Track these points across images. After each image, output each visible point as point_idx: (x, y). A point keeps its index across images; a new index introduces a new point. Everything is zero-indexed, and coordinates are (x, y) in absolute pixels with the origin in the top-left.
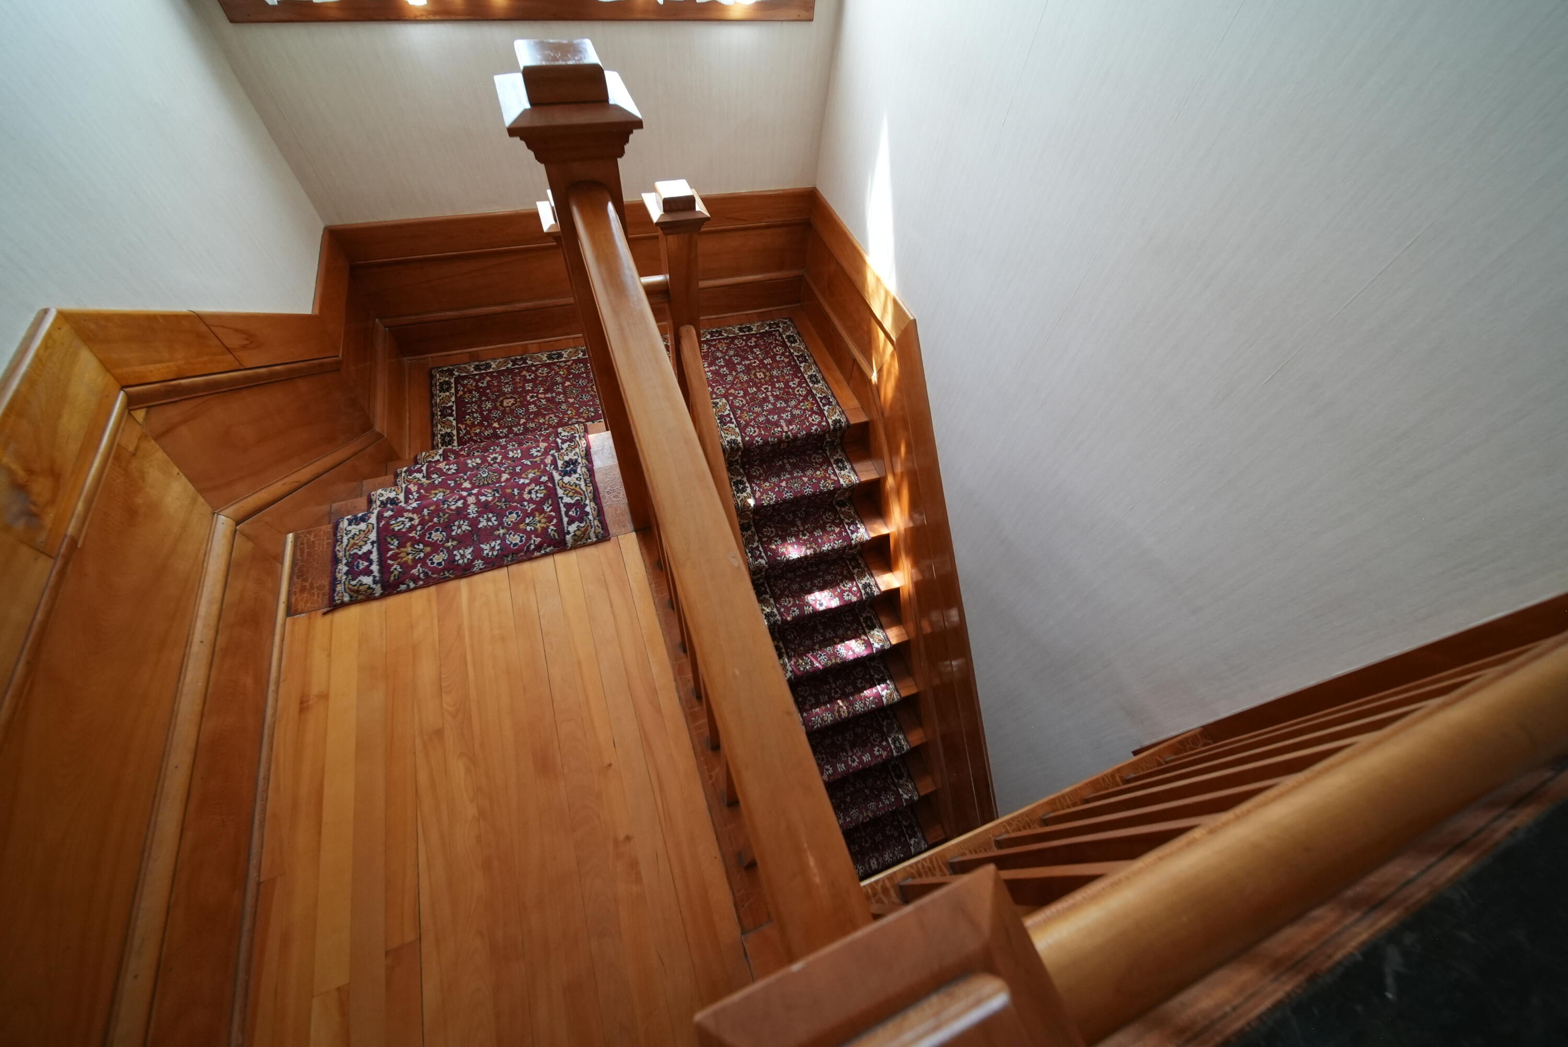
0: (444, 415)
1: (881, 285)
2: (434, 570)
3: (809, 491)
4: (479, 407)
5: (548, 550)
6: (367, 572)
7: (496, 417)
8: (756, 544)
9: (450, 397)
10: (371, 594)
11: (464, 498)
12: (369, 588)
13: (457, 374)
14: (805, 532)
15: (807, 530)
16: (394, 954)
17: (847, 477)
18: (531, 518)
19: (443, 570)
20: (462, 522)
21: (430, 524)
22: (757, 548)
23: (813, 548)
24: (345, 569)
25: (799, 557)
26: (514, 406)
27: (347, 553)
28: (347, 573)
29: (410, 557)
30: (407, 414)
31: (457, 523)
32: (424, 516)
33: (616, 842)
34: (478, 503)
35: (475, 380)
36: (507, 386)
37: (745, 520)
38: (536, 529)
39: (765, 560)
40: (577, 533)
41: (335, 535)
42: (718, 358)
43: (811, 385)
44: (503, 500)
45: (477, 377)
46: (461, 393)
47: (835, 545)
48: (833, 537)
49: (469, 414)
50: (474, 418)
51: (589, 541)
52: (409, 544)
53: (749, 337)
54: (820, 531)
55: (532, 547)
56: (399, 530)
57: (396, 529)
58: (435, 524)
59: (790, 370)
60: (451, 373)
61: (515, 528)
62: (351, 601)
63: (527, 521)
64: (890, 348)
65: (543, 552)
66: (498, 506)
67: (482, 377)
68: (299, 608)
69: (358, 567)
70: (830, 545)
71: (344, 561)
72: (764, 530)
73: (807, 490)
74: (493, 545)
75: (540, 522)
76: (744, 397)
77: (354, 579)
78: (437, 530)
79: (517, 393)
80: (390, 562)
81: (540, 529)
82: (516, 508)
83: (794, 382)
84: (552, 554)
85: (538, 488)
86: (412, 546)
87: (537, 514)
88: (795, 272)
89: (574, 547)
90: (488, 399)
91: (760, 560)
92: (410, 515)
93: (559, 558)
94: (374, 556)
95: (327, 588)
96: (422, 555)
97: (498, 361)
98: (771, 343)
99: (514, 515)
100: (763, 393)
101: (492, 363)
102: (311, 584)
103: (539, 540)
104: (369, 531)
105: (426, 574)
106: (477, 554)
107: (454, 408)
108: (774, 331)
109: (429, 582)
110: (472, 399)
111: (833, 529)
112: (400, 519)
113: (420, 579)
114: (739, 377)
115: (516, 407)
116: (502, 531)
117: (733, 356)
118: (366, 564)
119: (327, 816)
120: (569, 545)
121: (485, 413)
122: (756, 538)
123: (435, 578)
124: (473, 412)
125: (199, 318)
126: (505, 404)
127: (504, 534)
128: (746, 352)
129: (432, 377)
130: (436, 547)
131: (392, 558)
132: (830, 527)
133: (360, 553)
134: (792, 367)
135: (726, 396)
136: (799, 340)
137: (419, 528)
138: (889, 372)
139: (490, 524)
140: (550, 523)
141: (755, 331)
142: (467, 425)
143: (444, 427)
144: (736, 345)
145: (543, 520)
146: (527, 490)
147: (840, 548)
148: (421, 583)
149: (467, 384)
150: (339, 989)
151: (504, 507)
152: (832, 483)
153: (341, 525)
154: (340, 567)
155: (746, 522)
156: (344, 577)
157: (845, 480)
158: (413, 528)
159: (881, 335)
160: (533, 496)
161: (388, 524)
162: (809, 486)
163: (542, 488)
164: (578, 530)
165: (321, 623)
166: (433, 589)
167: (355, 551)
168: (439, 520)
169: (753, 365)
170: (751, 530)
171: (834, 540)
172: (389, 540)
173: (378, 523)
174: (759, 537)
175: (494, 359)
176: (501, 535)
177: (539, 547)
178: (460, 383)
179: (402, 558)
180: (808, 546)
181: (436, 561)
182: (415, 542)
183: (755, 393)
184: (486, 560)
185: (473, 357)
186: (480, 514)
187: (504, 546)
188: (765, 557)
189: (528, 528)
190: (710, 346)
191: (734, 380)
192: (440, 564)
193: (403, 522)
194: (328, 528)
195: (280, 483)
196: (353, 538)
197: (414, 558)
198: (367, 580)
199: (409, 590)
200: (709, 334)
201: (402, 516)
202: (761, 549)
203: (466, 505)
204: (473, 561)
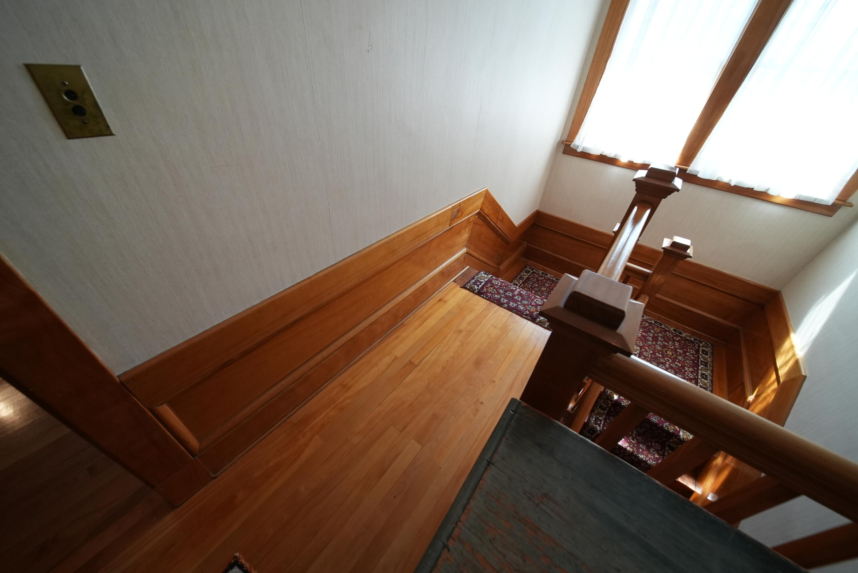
0: (520, 279)
1: (793, 350)
2: (493, 298)
3: (654, 420)
4: (533, 284)
5: (528, 318)
6: (478, 286)
7: (535, 290)
8: (601, 418)
9: (526, 275)
10: (474, 291)
11: (517, 289)
12: (475, 289)
13: (534, 271)
14: (635, 439)
15: (637, 439)
16: (411, 363)
17: (687, 435)
18: (531, 306)
19: (495, 299)
20: (511, 293)
21: (502, 287)
22: (601, 421)
23: (633, 449)
24: (474, 281)
25: (621, 445)
26: (544, 291)
27: (477, 279)
28: (473, 283)
29: (490, 290)
30: (509, 272)
31: (509, 292)
32: (502, 285)
33: (478, 400)
34: (519, 292)
35: (539, 276)
36: (547, 284)
37: (605, 405)
38: (530, 310)
39: (600, 428)
40: (542, 320)
41: (478, 273)
42: (650, 332)
43: (700, 377)
44: (527, 297)
45: (540, 276)
46: (531, 276)
47: (649, 461)
48: (651, 456)
49: (528, 283)
50: (528, 285)
51: (544, 326)
52: (493, 288)
53: (677, 336)
54: (645, 447)
55: (525, 313)
56: (494, 283)
57: (493, 282)
58: (503, 288)
59: (691, 363)
60: (533, 269)
61: (524, 305)
62: (468, 289)
63: (530, 306)
64: (775, 386)
65: (526, 317)
66: (524, 297)
67: (542, 276)
68: (457, 282)
69: (477, 283)
70: (645, 458)
71: (475, 280)
72: (612, 417)
73: (654, 419)
74: (514, 304)
75: (533, 309)
76: (651, 354)
77: (473, 285)
78: (503, 290)
79: (549, 288)
80: (485, 288)
81: (531, 311)
82: (529, 301)
83: (689, 369)
84: (529, 320)
85: (541, 301)
86: (493, 289)
87: (534, 307)
88: (734, 326)
89: (537, 324)
90: (538, 284)
91: (597, 426)
92: (499, 282)
93: (530, 323)
94: (482, 284)
95: (466, 283)
96: (494, 292)
97: (551, 276)
98: (690, 346)
99: (527, 302)
100: (665, 360)
101: (549, 275)
102: (463, 279)
103: (529, 313)
104: (486, 278)
105: (490, 297)
106: (508, 303)
107: (525, 279)
108: (696, 343)
109: (489, 299)
110: (533, 280)
111: (654, 453)
112: (496, 281)
113: (488, 297)
114: (656, 346)
115: (545, 292)
116: (519, 303)
117: (660, 336)
118: (479, 284)
119: (424, 324)
120: (536, 322)
121: (533, 286)
122: (604, 417)
123: (491, 300)
124: (529, 284)
125: (500, 207)
126: (542, 288)
127: (519, 304)
128: (670, 340)
129: (526, 267)
130: (498, 293)
131: (486, 287)
132: (654, 451)
133: (480, 281)
134: (694, 363)
135: (641, 348)
136: (710, 356)
137: (498, 286)
138: (765, 398)
139: (518, 299)
140: (536, 312)
141: (683, 336)
142: (524, 286)
143: (517, 282)
144: (666, 334)
145: (535, 310)
146: (537, 299)
147: (651, 465)
148: (487, 298)
149: (535, 275)
150: (396, 356)
151: (526, 298)
152: (673, 429)
153: (481, 273)
154: (473, 280)
155: (604, 406)
156: (472, 283)
157: (683, 435)
158: (497, 285)
159: (774, 377)
160: (537, 302)
161: (492, 280)
162: (657, 419)
163: (542, 302)
164: (543, 320)
165: (458, 288)
166: (489, 302)
167: (479, 279)
168: (505, 288)
169: (669, 347)
170: (605, 411)
171: (651, 458)
172: (489, 283)
173: (490, 278)
174: (606, 417)
175: (550, 274)
176: (518, 304)
177: (526, 315)
178: (533, 274)
179: (488, 289)
180: (631, 446)
181: (495, 296)
182: (495, 288)
183: (660, 357)
184: (509, 306)
185: (544, 270)
186: (518, 295)
187: (517, 307)
188: (601, 427)
189: (528, 308)
190: (650, 325)
191: (651, 345)
192: (496, 298)
193: (496, 282)
194: (478, 271)
195: (477, 255)
196: (481, 277)
197: (491, 292)
198: (476, 287)
199: (483, 297)
200: (654, 321)
201: (497, 281)
202: (602, 422)
203: (515, 290)
204: (505, 303)
